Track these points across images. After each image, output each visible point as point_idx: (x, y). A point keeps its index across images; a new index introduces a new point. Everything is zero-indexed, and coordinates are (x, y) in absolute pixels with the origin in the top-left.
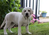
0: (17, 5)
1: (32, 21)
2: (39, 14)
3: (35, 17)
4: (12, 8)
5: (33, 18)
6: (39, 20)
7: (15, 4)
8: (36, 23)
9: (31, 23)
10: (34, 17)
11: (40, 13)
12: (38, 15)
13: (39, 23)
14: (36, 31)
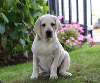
0: (42, 8)
1: (78, 42)
2: (92, 24)
3: (83, 32)
4: (31, 17)
6: (92, 37)
9: (75, 46)
10: (80, 31)
13: (92, 46)
14: (85, 66)
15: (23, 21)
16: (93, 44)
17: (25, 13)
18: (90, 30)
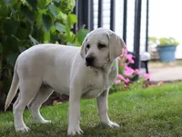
0: (64, 17)
1: (123, 78)
2: (147, 50)
3: (133, 62)
4: (44, 29)
5: (126, 67)
6: (147, 72)
7: (57, 14)
8: (135, 83)
9: (118, 85)
10: (127, 61)
11: (153, 46)
12: (144, 55)
13: (147, 86)
15: (30, 36)
16: (148, 83)
17: (35, 23)
18: (145, 60)
